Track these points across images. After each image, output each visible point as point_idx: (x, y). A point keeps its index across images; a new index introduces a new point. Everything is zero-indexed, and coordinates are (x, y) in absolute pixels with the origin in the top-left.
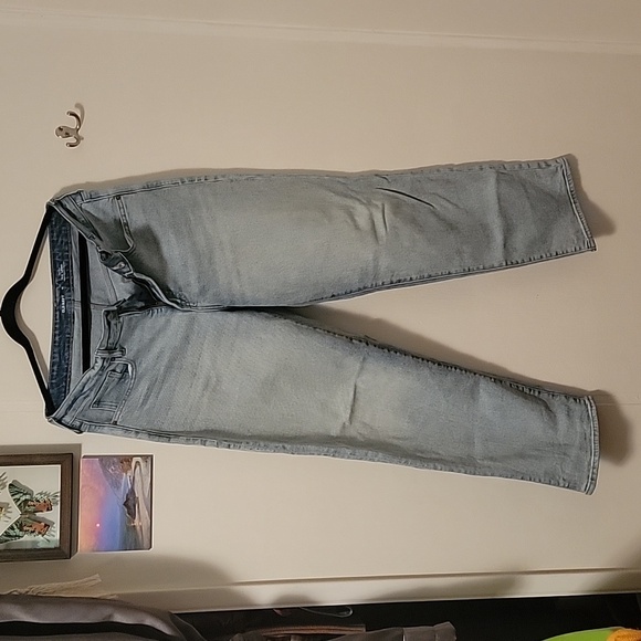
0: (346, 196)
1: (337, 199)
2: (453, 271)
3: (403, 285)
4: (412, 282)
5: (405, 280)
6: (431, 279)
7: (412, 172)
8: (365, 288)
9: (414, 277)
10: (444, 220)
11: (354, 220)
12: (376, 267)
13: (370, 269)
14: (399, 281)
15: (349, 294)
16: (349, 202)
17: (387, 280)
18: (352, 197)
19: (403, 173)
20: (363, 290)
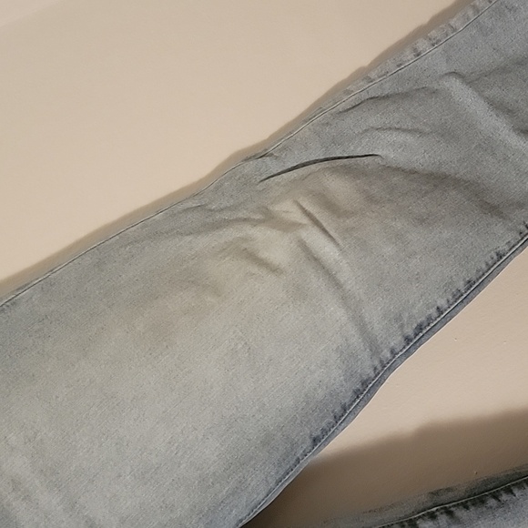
0: (217, 226)
1: (204, 242)
2: (503, 247)
3: (432, 331)
4: (442, 316)
5: (429, 319)
6: (474, 286)
7: (306, 118)
8: (365, 383)
9: (442, 302)
10: (413, 172)
11: (262, 263)
12: (363, 328)
13: (356, 341)
14: (420, 328)
15: (343, 414)
16: (230, 234)
17: (396, 341)
18: (228, 223)
19: (288, 131)
20: (365, 390)
